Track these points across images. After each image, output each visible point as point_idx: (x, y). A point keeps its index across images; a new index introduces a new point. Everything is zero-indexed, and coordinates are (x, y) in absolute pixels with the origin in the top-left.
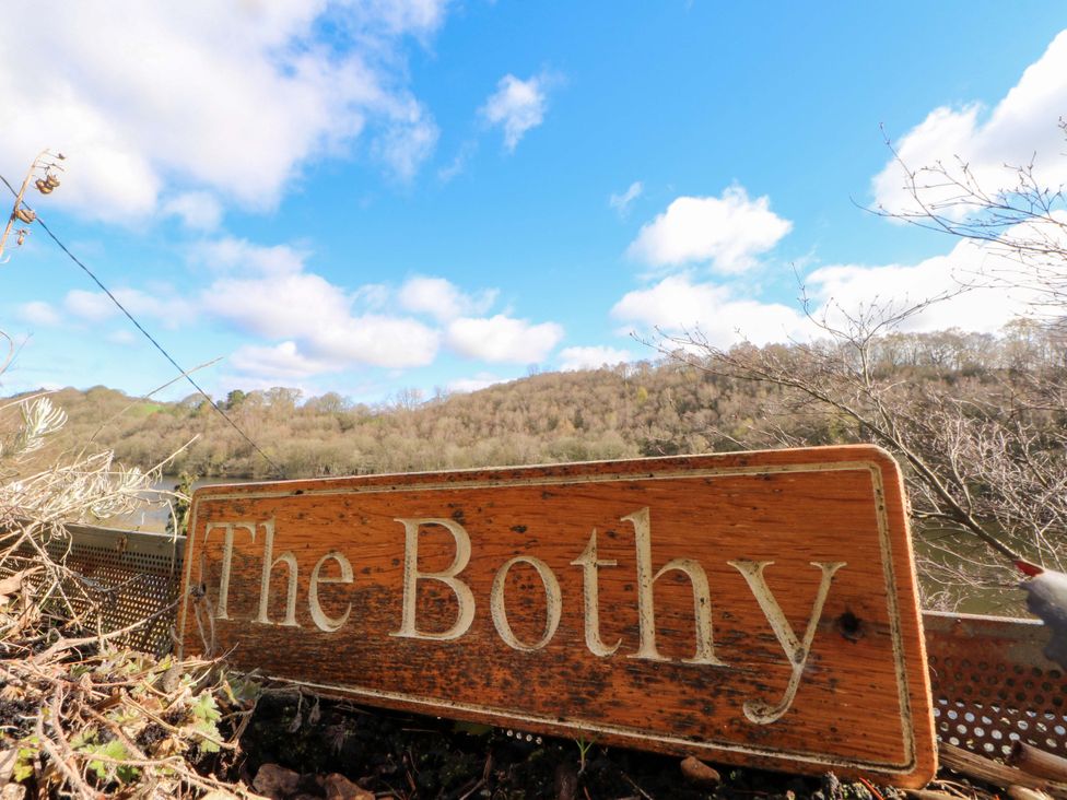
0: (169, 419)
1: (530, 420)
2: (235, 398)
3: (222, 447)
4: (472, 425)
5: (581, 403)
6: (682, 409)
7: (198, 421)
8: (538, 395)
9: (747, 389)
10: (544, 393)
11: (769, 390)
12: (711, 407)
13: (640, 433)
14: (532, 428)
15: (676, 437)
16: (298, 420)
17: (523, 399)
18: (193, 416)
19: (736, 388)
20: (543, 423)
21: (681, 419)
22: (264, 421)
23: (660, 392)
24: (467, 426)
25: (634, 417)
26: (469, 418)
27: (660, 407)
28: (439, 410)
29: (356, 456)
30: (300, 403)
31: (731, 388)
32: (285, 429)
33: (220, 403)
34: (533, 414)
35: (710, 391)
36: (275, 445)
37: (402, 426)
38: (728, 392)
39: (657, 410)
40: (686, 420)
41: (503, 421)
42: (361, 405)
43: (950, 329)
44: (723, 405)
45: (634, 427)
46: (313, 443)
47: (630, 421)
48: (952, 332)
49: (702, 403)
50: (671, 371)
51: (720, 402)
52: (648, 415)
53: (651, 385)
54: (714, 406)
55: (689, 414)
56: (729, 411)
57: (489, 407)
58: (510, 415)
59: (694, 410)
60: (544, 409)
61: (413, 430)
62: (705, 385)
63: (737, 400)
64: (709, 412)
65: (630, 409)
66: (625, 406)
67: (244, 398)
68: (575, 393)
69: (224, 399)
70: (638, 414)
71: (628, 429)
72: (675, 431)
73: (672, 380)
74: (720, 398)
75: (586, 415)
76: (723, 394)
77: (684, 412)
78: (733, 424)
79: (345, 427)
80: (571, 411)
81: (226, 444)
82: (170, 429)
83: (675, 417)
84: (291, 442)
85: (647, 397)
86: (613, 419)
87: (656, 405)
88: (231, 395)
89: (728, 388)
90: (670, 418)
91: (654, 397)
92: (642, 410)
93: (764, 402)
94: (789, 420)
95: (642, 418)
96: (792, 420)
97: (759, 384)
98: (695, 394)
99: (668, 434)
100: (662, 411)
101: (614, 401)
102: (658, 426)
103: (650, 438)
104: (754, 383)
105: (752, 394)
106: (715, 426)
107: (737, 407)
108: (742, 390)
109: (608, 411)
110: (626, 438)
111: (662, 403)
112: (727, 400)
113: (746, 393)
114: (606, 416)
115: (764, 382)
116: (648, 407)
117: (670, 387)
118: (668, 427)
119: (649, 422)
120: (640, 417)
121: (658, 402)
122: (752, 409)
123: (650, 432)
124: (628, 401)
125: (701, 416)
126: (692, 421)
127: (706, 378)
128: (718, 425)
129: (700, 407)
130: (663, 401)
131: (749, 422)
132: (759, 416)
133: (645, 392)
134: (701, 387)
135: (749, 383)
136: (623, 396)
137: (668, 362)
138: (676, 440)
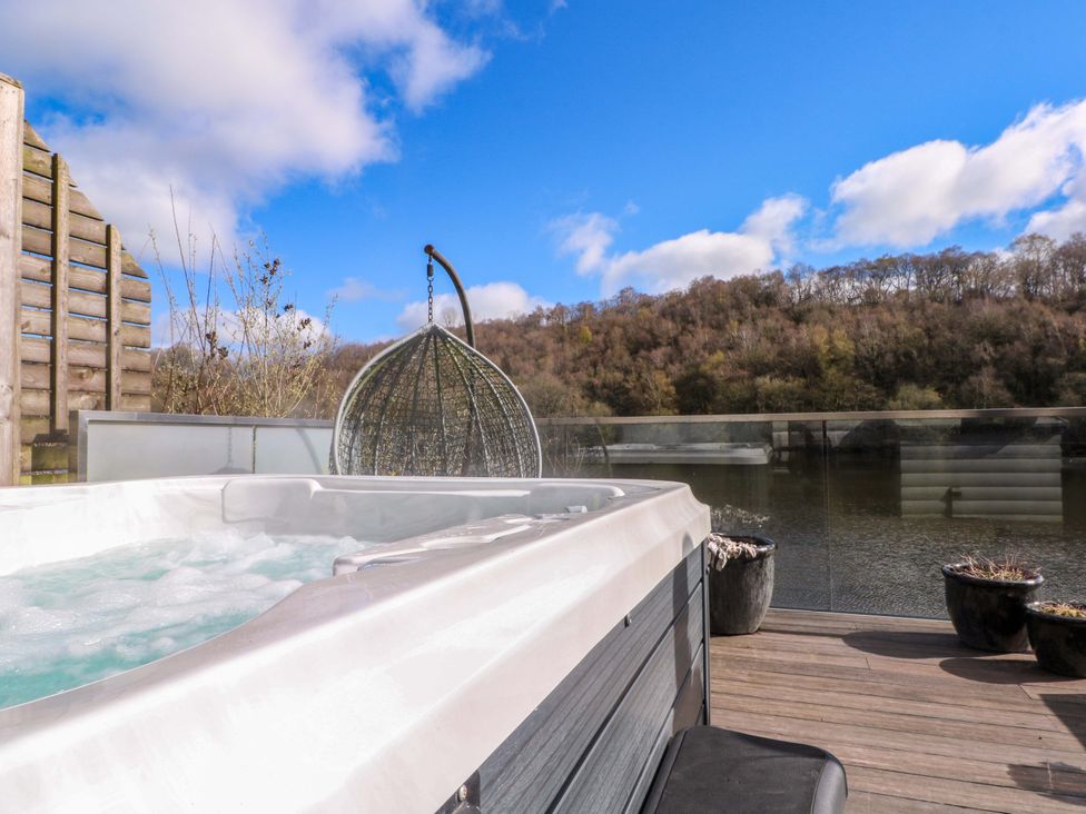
5: (508, 350)
6: (635, 347)
9: (714, 322)
11: (740, 322)
12: (669, 344)
13: (585, 378)
15: (627, 378)
19: (700, 323)
21: (634, 360)
23: (608, 333)
25: (575, 361)
27: (607, 348)
31: (694, 322)
35: (668, 325)
38: (690, 327)
39: (604, 352)
40: (641, 360)
43: (949, 250)
44: (685, 339)
45: (575, 371)
47: (571, 365)
48: (951, 254)
49: (660, 340)
50: (620, 311)
51: (680, 338)
52: (592, 357)
53: (596, 327)
54: (674, 342)
55: (643, 353)
56: (694, 345)
59: (649, 350)
62: (663, 320)
63: (703, 335)
64: (668, 349)
65: (570, 351)
66: (562, 350)
68: (502, 339)
70: (579, 358)
71: (567, 373)
72: (627, 372)
73: (621, 318)
74: (682, 334)
76: (684, 329)
77: (637, 352)
78: (698, 359)
83: (627, 358)
85: (590, 339)
86: (550, 362)
87: (602, 345)
89: (688, 323)
90: (621, 358)
91: (600, 338)
92: (586, 353)
93: (735, 334)
94: (768, 351)
95: (586, 361)
96: (772, 352)
97: (727, 317)
98: (650, 331)
99: (619, 376)
100: (609, 351)
101: (551, 345)
102: (605, 368)
103: (596, 381)
104: (721, 316)
105: (719, 327)
106: (677, 364)
107: (703, 342)
108: (706, 323)
109: (541, 357)
110: (567, 383)
111: (609, 345)
112: (690, 336)
113: (712, 326)
114: (540, 361)
115: (733, 313)
116: (592, 349)
117: (619, 326)
118: (617, 368)
119: (594, 365)
120: (583, 360)
121: (605, 342)
122: (722, 342)
123: (595, 374)
124: (567, 346)
125: (658, 355)
126: (649, 360)
127: (663, 314)
128: (681, 362)
129: (657, 345)
130: (610, 340)
131: (719, 356)
132: (731, 348)
133: (590, 334)
134: (658, 323)
135: (716, 316)
136: (561, 340)
137: (615, 304)
138: (627, 381)
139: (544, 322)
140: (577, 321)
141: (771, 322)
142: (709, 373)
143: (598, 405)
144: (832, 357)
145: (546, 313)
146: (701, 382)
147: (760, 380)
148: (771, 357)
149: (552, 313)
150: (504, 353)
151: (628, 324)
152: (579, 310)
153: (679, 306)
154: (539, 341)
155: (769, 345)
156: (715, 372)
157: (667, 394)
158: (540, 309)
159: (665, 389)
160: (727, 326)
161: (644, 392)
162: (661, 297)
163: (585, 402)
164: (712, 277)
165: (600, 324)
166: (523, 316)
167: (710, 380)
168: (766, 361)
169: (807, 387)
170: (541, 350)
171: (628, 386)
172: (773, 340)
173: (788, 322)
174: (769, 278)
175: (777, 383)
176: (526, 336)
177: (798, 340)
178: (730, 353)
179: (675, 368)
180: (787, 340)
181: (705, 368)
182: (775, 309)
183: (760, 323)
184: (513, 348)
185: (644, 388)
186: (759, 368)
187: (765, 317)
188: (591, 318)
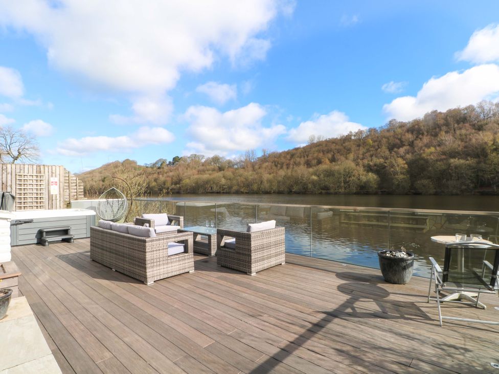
0: (150, 170)
1: (308, 161)
2: (176, 160)
3: (169, 180)
4: (279, 165)
5: (335, 151)
6: (392, 147)
7: (161, 170)
8: (314, 149)
9: (433, 133)
10: (317, 149)
12: (409, 145)
13: (366, 162)
14: (308, 164)
15: (386, 161)
16: (201, 168)
17: (306, 152)
18: (159, 168)
19: (426, 133)
20: (314, 162)
21: (391, 153)
22: (187, 169)
23: (380, 141)
24: (276, 166)
25: (363, 155)
26: (278, 163)
27: (379, 148)
28: (264, 159)
29: (223, 181)
30: (203, 160)
31: (423, 134)
32: (195, 171)
33: (170, 162)
34: (310, 158)
35: (409, 136)
36: (189, 178)
37: (246, 168)
38: (420, 136)
39: (377, 150)
41: (295, 163)
42: (229, 160)
45: (363, 159)
46: (206, 176)
47: (361, 156)
49: (404, 143)
50: (388, 131)
51: (415, 142)
52: (371, 153)
53: (375, 139)
54: (411, 144)
55: (396, 149)
56: (420, 144)
57: (288, 157)
58: (298, 160)
59: (398, 148)
60: (316, 155)
61: (251, 169)
62: (407, 134)
63: (426, 139)
65: (362, 150)
66: (358, 150)
67: (179, 159)
68: (333, 147)
69: (171, 161)
71: (359, 160)
72: (386, 158)
73: (387, 134)
74: (416, 140)
75: (337, 156)
76: (417, 137)
77: (392, 150)
78: (422, 151)
79: (221, 169)
80: (330, 156)
81: (170, 179)
82: (150, 174)
83: (387, 152)
84: (196, 176)
85: (372, 144)
86: (351, 156)
87: (377, 147)
88: (174, 159)
89: (420, 134)
90: (384, 152)
91: (376, 144)
92: (368, 151)
93: (443, 138)
94: (459, 145)
95: (368, 154)
96: (461, 146)
97: (441, 130)
98: (400, 139)
99: (382, 160)
100: (379, 150)
101: (354, 148)
102: (376, 157)
103: (371, 163)
104: (437, 130)
105: (436, 135)
106: (410, 154)
107: (425, 143)
108: (429, 134)
109: (349, 153)
110: (358, 164)
111: (380, 146)
112: (419, 140)
113: (432, 135)
114: (348, 155)
115: (444, 128)
116: (372, 149)
117: (386, 138)
118: (382, 157)
119: (371, 156)
120: (367, 154)
121: (378, 146)
122: (435, 142)
123: (371, 160)
124: (361, 148)
125: (402, 151)
126: (397, 153)
127: (408, 131)
128: (412, 153)
129: (402, 145)
130: (381, 145)
131: (432, 149)
132: (439, 146)
133: (371, 142)
134: (404, 135)
135: (434, 130)
136: (359, 146)
137: (386, 127)
138: (386, 163)
139: (353, 138)
140: (367, 136)
141: (463, 132)
142: (425, 158)
143: (370, 174)
144: (495, 147)
145: (354, 134)
146: (422, 162)
147: (452, 160)
148: (460, 149)
149: (357, 133)
150: (333, 152)
151: (390, 137)
152: (369, 131)
153: (416, 126)
154: (349, 147)
155: (460, 143)
156: (429, 157)
157: (404, 168)
158: (351, 132)
159: (403, 166)
160: (439, 135)
161: (392, 167)
162: (409, 123)
163: (365, 173)
164: (436, 111)
165: (378, 137)
166: (343, 136)
167: (426, 161)
168: (457, 150)
169: (479, 163)
170: (349, 151)
171: (386, 165)
172: (462, 140)
173: (474, 131)
174: (466, 109)
175: (462, 161)
176: (344, 145)
177: (476, 139)
178: (438, 148)
179: (409, 156)
180: (470, 140)
181: (424, 155)
182: (467, 125)
183: (458, 132)
184: (338, 150)
185: (393, 166)
186: (453, 154)
187: (460, 129)
188: (374, 134)
